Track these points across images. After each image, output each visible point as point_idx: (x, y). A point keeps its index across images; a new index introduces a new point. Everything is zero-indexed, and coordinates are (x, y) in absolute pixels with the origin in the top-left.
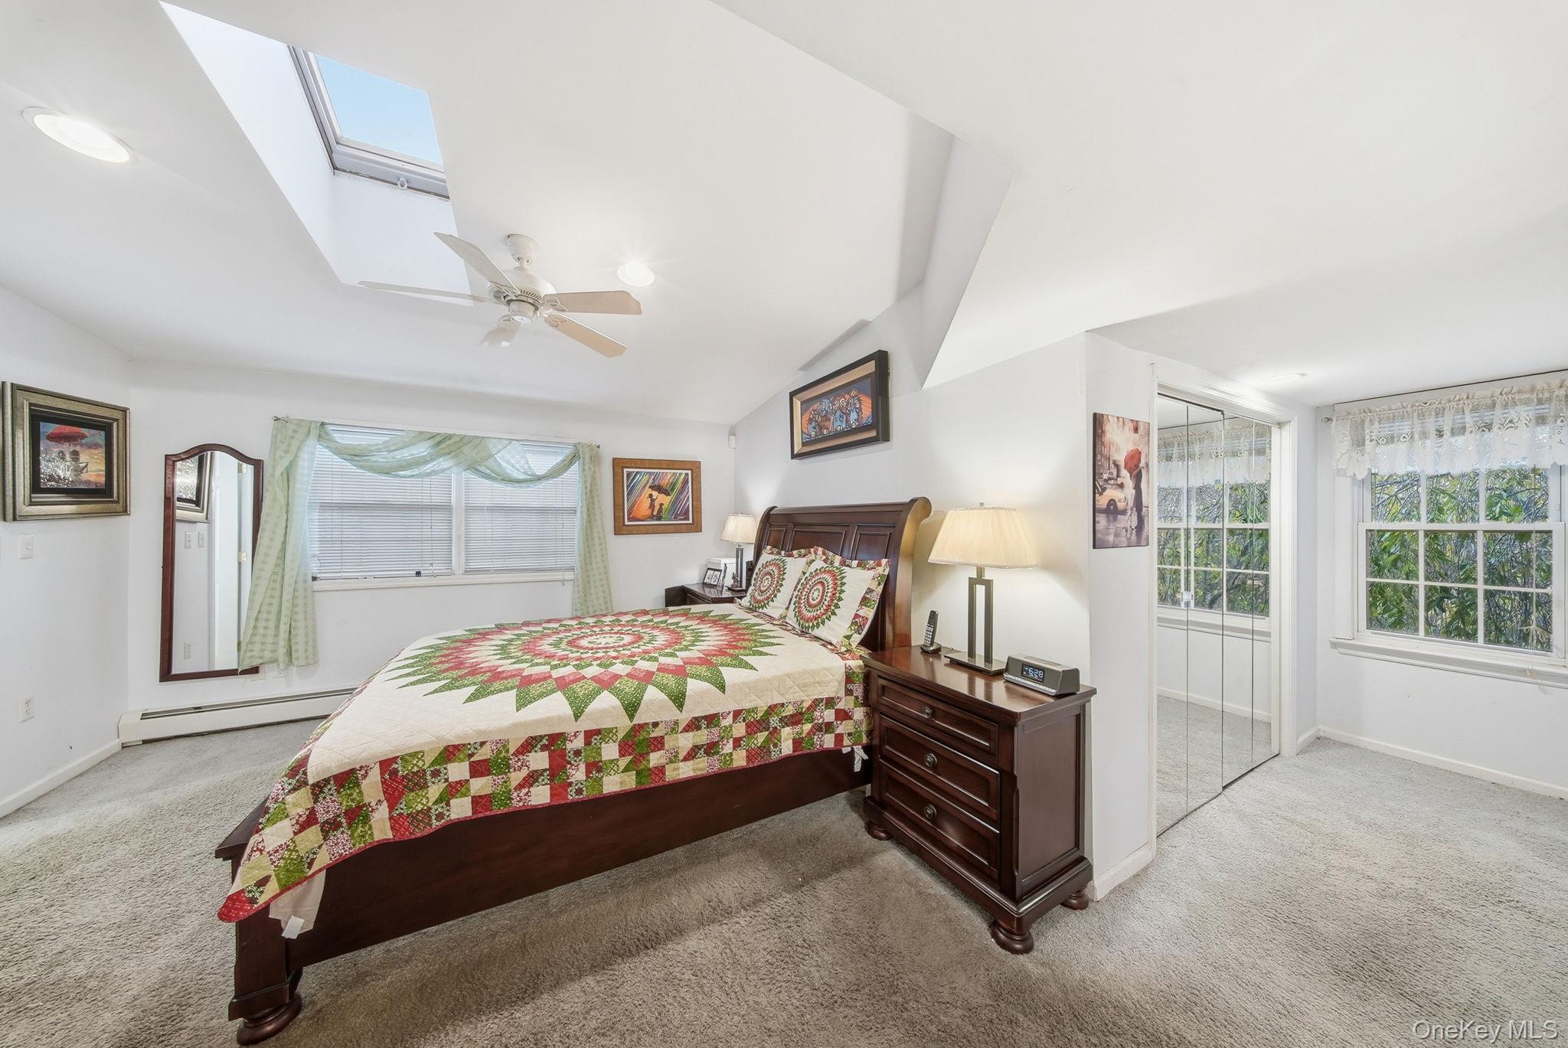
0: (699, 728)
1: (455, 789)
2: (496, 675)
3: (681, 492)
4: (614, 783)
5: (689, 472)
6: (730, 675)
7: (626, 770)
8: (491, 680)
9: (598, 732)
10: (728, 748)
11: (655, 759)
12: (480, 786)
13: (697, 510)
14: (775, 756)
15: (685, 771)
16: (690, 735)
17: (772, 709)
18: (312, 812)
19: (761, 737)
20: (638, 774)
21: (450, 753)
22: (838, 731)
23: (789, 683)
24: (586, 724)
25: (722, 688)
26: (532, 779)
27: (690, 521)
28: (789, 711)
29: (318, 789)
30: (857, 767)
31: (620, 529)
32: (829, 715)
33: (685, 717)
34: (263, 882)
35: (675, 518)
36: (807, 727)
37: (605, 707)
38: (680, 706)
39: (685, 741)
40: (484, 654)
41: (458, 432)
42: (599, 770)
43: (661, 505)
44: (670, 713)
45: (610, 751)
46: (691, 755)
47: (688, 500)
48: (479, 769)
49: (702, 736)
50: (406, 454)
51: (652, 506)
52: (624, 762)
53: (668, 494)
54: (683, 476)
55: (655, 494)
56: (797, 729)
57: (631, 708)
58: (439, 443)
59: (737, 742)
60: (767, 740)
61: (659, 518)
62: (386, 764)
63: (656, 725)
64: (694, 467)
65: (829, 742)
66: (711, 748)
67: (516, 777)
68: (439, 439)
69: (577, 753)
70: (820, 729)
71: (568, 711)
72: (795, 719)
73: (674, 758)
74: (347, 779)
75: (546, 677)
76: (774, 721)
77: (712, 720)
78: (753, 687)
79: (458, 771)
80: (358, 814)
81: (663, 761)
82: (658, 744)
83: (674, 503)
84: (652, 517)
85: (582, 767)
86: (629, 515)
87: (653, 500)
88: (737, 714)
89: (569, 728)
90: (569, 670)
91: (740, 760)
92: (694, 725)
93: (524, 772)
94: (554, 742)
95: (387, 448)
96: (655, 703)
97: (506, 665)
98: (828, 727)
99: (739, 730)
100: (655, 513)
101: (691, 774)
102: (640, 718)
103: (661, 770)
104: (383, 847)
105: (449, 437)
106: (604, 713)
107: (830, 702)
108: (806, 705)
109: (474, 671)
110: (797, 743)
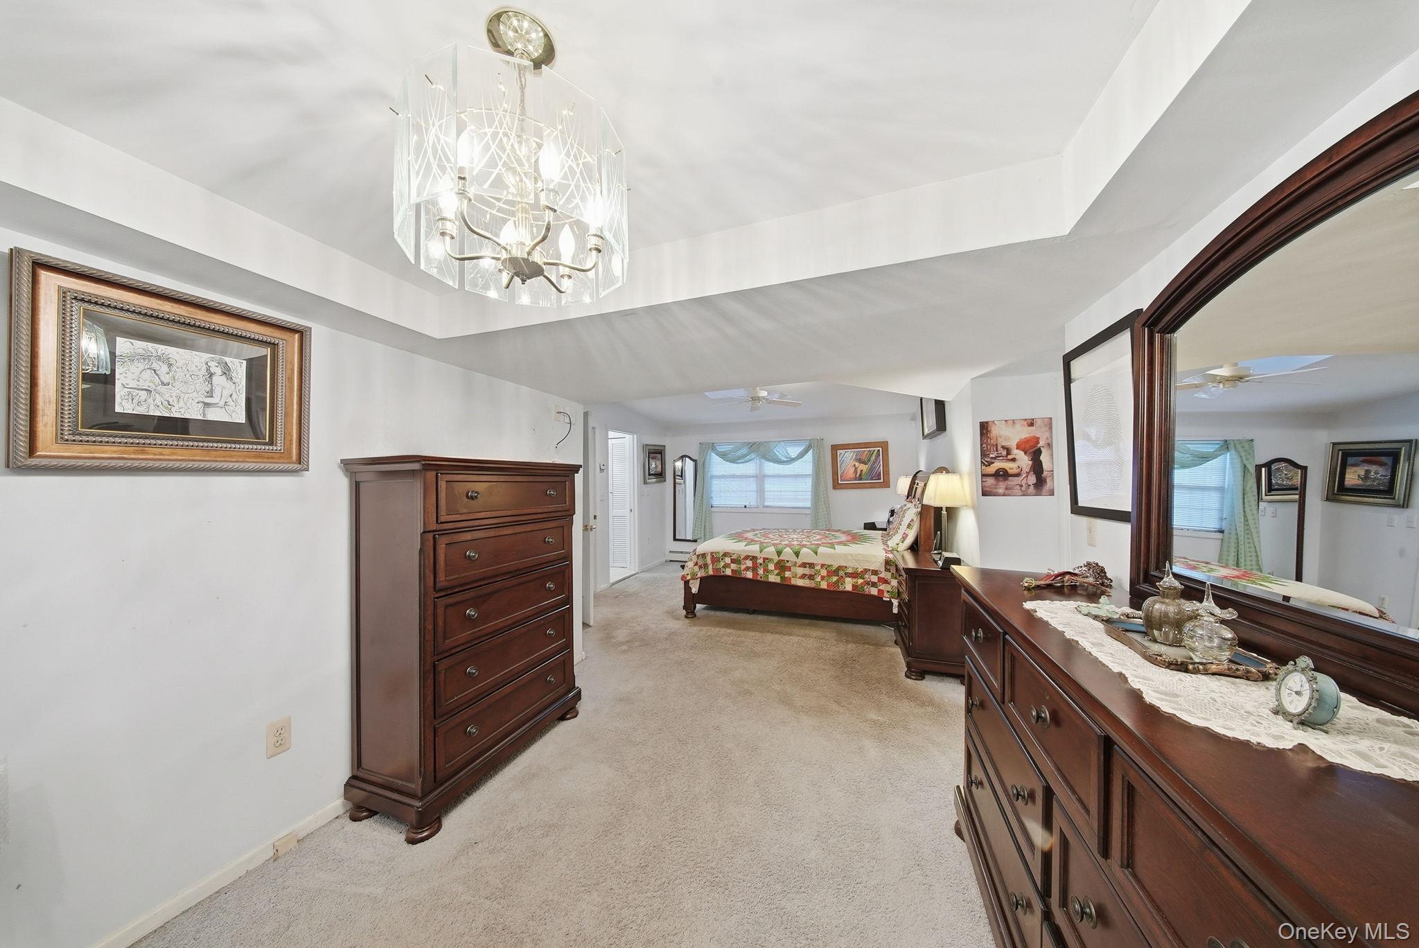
0: (805, 567)
1: (726, 566)
2: (752, 540)
3: (875, 462)
4: (773, 578)
5: (880, 449)
6: (821, 550)
7: (777, 575)
8: (751, 542)
9: (767, 559)
10: (818, 579)
11: (787, 574)
12: (733, 566)
13: (887, 473)
14: (841, 589)
15: (800, 583)
16: (802, 569)
17: (840, 568)
18: (697, 562)
19: (835, 579)
20: (781, 577)
21: (726, 554)
22: (880, 588)
23: (850, 558)
24: (763, 555)
25: (816, 553)
26: (747, 569)
27: (882, 481)
28: (850, 571)
29: (698, 556)
30: (895, 611)
31: (836, 486)
32: (874, 579)
33: (800, 561)
34: (688, 574)
35: (872, 479)
36: (860, 581)
37: (770, 551)
38: (797, 556)
39: (800, 571)
40: (750, 535)
41: (758, 440)
42: (768, 572)
43: (862, 471)
44: (793, 558)
45: (771, 567)
46: (803, 576)
47: (880, 467)
48: (733, 561)
49: (807, 571)
50: (739, 453)
51: (856, 471)
52: (776, 572)
53: (866, 464)
54: (876, 452)
55: (857, 464)
56: (855, 580)
57: (779, 553)
58: (751, 446)
59: (823, 578)
60: (838, 581)
61: (861, 479)
62: (712, 553)
63: (788, 561)
64: (884, 445)
65: (874, 591)
66: (811, 577)
67: (743, 567)
68: (750, 445)
69: (761, 564)
70: (868, 584)
71: (758, 549)
72: (854, 575)
73: (795, 576)
74: (704, 555)
75: (770, 542)
76: (841, 573)
77: (811, 565)
78: (831, 556)
79: (728, 560)
80: (706, 566)
81: (790, 576)
82: (789, 569)
83: (871, 469)
84: (856, 479)
85: (762, 569)
86: (841, 477)
87: (856, 469)
88: (823, 566)
89: (758, 555)
90: (778, 542)
91: (824, 585)
92: (804, 565)
93: (745, 566)
94: (754, 558)
95: (734, 451)
96: (788, 554)
97: (756, 539)
98: (874, 585)
99: (824, 572)
100: (858, 475)
101: (802, 585)
102: (782, 557)
103: (790, 579)
104: (712, 576)
105: (755, 443)
106: (769, 552)
107: (875, 572)
108: (860, 570)
109: (746, 539)
110: (854, 586)
